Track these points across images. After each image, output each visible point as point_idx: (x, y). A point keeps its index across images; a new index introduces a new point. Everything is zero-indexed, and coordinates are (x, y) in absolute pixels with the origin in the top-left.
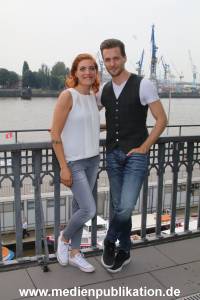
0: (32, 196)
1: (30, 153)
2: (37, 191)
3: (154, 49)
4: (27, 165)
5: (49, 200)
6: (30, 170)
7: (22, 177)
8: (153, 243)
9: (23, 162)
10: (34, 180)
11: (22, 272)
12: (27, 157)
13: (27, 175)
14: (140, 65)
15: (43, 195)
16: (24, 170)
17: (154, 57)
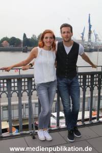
0: (27, 102)
1: (26, 80)
2: (30, 99)
3: (90, 26)
4: (25, 86)
5: (36, 104)
6: (26, 88)
7: (22, 92)
8: (88, 125)
9: (23, 84)
10: (28, 93)
11: (22, 139)
12: (25, 82)
13: (25, 90)
14: (83, 35)
15: (33, 101)
16: (23, 88)
17: (90, 30)
